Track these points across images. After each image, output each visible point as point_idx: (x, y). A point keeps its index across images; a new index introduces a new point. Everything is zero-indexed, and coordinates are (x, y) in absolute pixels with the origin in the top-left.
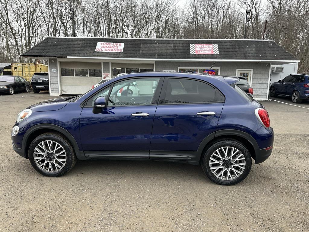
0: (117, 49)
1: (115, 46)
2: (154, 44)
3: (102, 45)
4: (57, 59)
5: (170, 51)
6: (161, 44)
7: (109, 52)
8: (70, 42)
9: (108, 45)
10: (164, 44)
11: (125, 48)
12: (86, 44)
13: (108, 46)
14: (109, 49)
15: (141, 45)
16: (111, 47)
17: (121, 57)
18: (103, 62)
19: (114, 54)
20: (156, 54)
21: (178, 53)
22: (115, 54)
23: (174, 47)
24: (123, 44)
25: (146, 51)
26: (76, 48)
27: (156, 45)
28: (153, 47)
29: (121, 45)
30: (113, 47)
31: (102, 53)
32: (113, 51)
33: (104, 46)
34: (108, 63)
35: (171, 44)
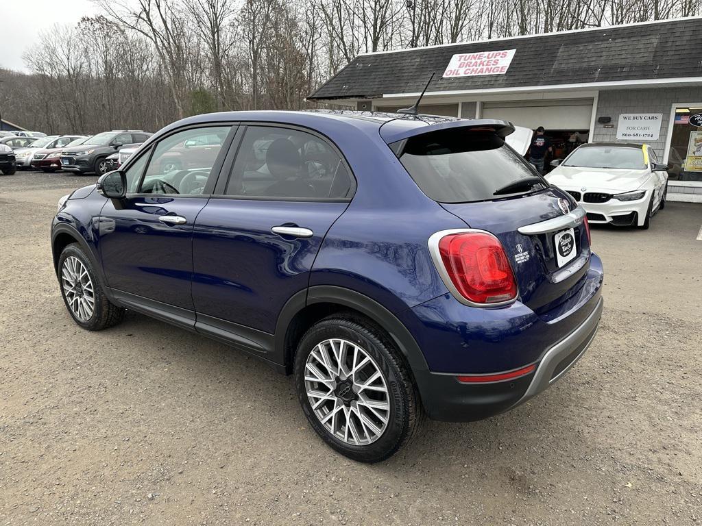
0: (494, 67)
1: (493, 59)
2: (598, 41)
3: (462, 61)
4: (371, 102)
5: (645, 56)
6: (620, 40)
7: (472, 77)
8: (397, 62)
9: (475, 58)
10: (629, 38)
11: (515, 62)
12: (426, 63)
13: (473, 61)
14: (475, 68)
15: (561, 50)
16: (482, 63)
17: (500, 86)
18: (463, 103)
19: (483, 80)
20: (596, 70)
21: (669, 62)
22: (487, 79)
23: (663, 43)
24: (511, 53)
25: (570, 65)
26: (406, 74)
27: (604, 45)
28: (592, 51)
29: (505, 55)
30: (485, 63)
31: (457, 81)
32: (482, 72)
33: (466, 62)
34: (474, 104)
35: (653, 37)
